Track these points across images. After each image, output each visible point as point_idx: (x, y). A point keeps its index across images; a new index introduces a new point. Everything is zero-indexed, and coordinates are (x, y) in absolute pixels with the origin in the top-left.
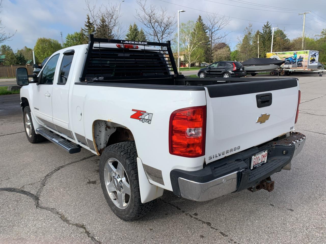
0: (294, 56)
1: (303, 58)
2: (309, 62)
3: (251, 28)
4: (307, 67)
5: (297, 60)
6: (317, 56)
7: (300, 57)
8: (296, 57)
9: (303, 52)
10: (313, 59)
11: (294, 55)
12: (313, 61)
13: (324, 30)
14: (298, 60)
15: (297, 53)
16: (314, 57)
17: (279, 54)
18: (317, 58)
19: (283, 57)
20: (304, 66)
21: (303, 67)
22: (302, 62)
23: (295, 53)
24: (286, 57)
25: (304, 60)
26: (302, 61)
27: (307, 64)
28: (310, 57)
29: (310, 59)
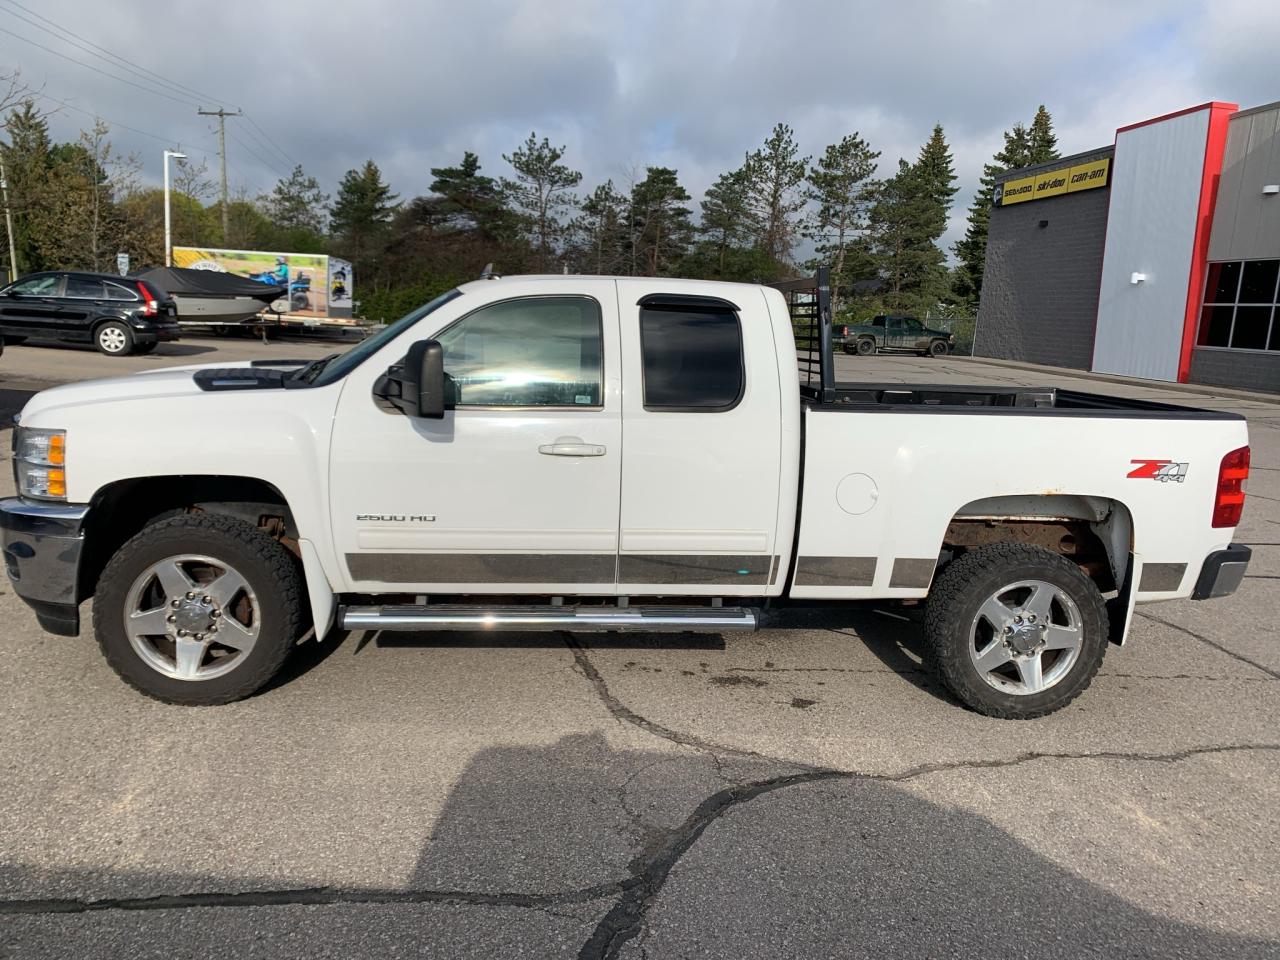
0: (280, 270)
1: (308, 281)
2: (331, 295)
3: (105, 139)
4: (324, 311)
5: (289, 284)
6: (349, 278)
7: (300, 276)
8: (285, 274)
9: (309, 261)
10: (338, 285)
11: (278, 268)
12: (339, 291)
13: (282, 183)
14: (294, 286)
15: (286, 258)
16: (342, 280)
17: (223, 256)
18: (348, 284)
19: (243, 269)
20: (315, 308)
21: (311, 310)
22: (308, 293)
23: (282, 260)
24: (252, 272)
25: (312, 286)
26: (308, 289)
27: (323, 301)
28: (332, 278)
29: (331, 285)
